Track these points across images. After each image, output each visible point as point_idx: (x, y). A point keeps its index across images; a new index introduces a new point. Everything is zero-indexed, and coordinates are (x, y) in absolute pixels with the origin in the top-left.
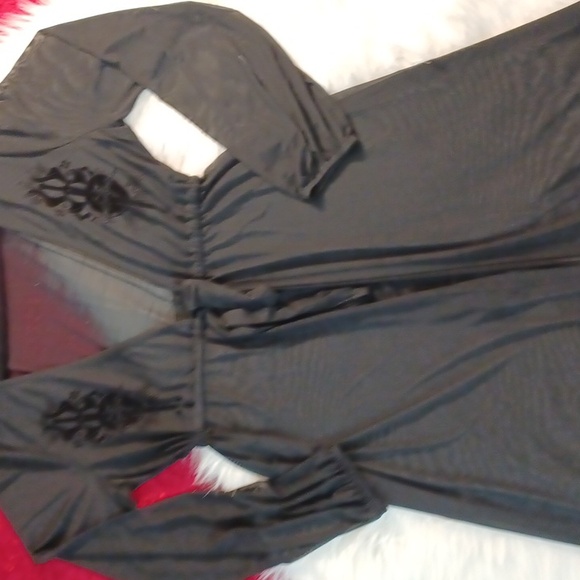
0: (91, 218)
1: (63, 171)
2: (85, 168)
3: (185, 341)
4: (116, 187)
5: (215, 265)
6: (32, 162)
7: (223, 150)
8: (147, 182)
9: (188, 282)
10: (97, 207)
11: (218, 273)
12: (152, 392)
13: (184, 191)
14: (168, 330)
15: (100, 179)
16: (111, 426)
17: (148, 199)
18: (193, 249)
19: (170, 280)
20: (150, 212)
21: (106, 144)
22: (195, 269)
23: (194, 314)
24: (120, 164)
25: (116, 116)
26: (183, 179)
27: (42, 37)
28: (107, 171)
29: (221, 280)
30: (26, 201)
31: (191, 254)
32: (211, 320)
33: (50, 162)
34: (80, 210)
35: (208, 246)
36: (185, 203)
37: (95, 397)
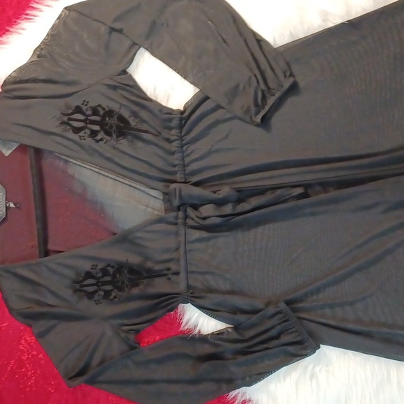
0: (104, 141)
1: (84, 108)
2: (100, 106)
3: (172, 228)
4: (121, 119)
5: (193, 173)
6: (62, 102)
7: (198, 90)
8: (143, 114)
9: (174, 186)
10: (108, 133)
11: (195, 179)
12: (149, 265)
13: (170, 120)
14: (160, 220)
15: (110, 113)
16: (120, 289)
17: (145, 127)
18: (176, 162)
19: (161, 185)
20: (145, 136)
21: (114, 88)
22: (179, 177)
23: (179, 209)
24: (125, 102)
25: (121, 68)
26: (170, 112)
27: (67, 12)
28: (115, 107)
29: (197, 184)
30: (58, 130)
31: (175, 166)
32: (190, 212)
33: (75, 102)
34: (96, 135)
35: (187, 160)
36: (170, 129)
37: (109, 268)
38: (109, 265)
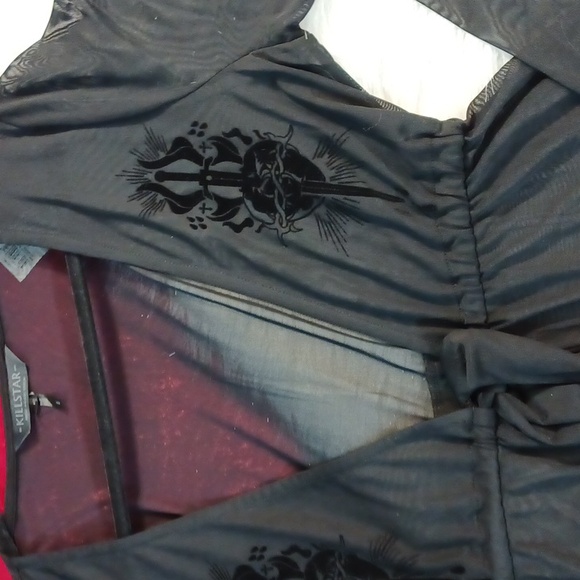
2: (235, 133)
3: (463, 454)
5: (508, 298)
7: (506, 58)
8: (355, 144)
9: (456, 337)
11: (515, 314)
13: (434, 153)
14: (421, 432)
17: (361, 179)
18: (461, 269)
20: (365, 204)
21: (270, 79)
22: (472, 308)
23: (474, 398)
24: (301, 117)
25: (283, 19)
26: (429, 130)
28: (276, 130)
29: (521, 328)
31: (455, 280)
32: (511, 408)
35: (488, 263)
36: (437, 177)
37: (295, 557)
38: (294, 549)
